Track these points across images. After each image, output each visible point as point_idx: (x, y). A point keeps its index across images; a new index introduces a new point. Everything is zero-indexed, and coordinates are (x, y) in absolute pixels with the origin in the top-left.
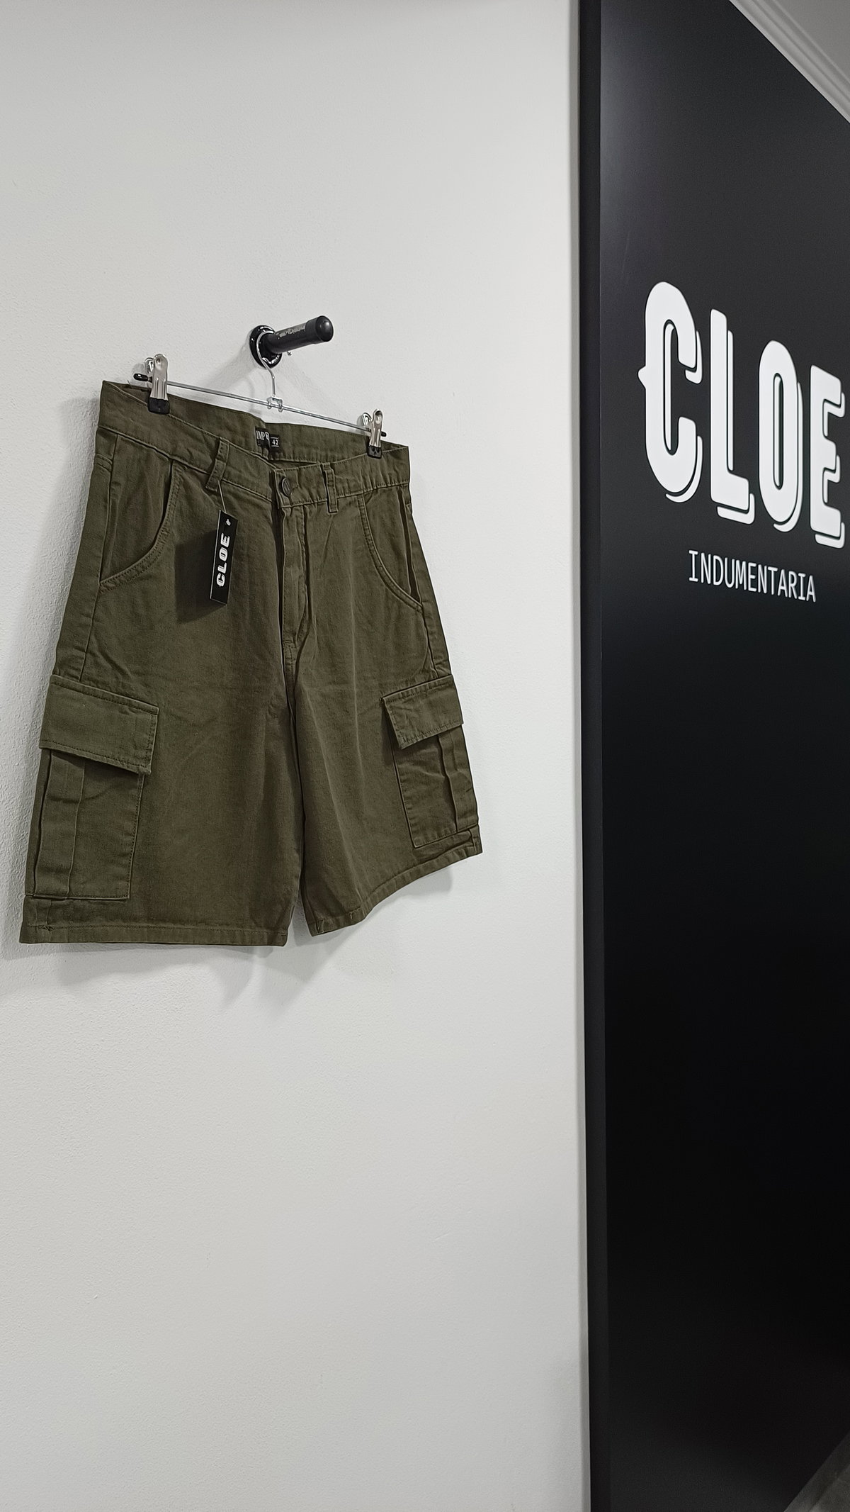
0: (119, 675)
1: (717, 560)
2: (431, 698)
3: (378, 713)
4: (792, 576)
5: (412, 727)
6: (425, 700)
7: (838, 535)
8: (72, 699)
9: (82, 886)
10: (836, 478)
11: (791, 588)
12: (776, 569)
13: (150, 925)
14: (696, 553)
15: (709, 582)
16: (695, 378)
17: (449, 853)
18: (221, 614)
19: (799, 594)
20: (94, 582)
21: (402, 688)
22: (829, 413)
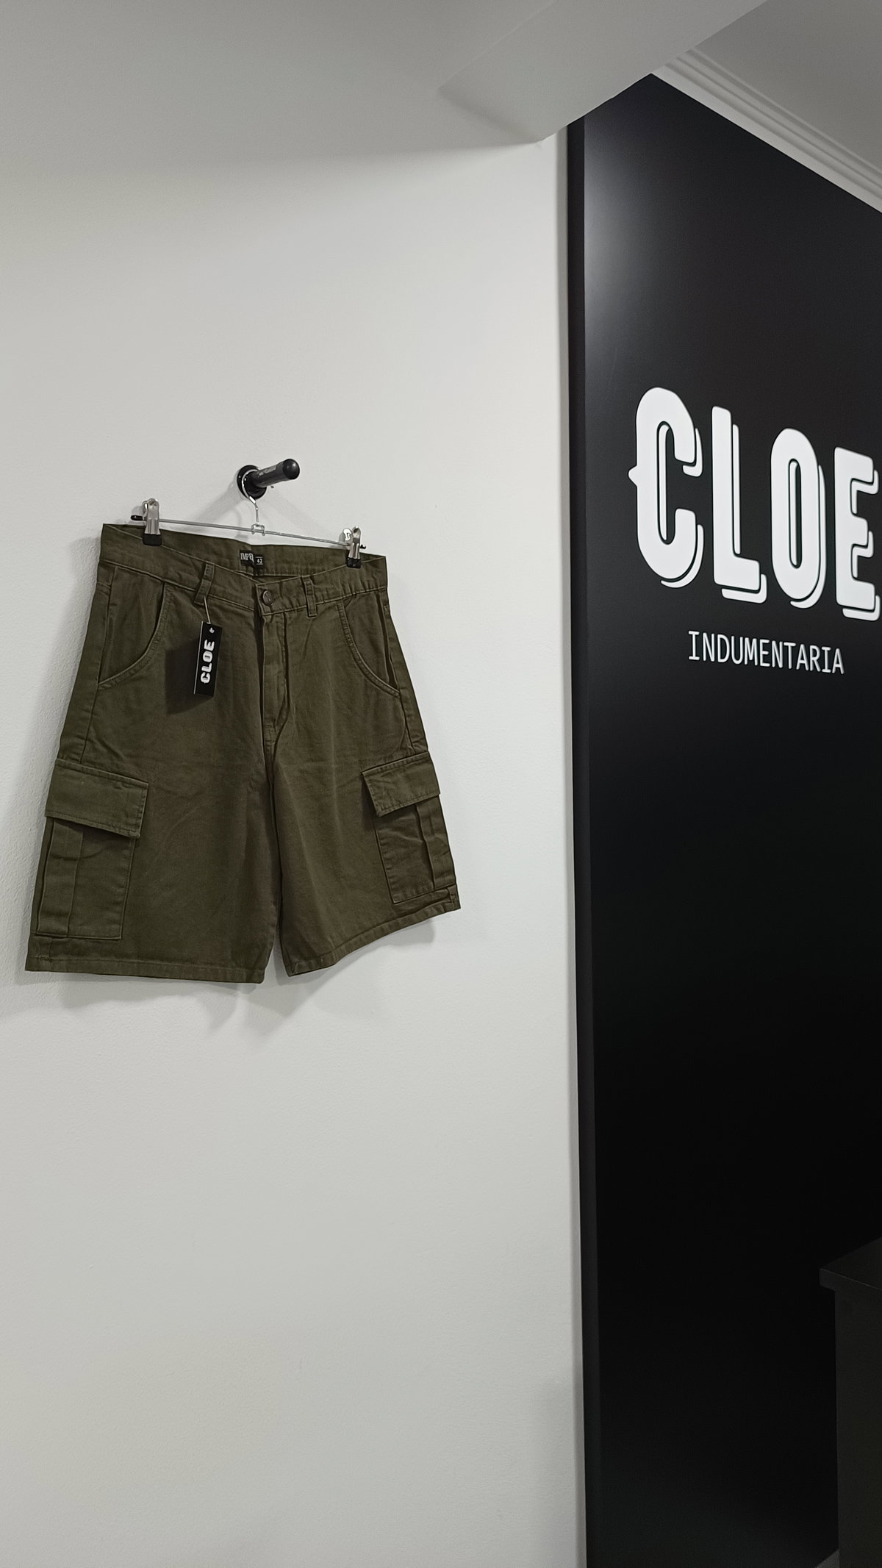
0: (114, 758)
1: (722, 639)
2: (409, 772)
3: (359, 785)
4: (814, 651)
5: (390, 797)
6: (403, 774)
7: (871, 608)
8: (73, 778)
9: (80, 927)
10: (868, 553)
11: (813, 661)
12: (794, 645)
13: (140, 961)
14: (697, 633)
15: (713, 659)
16: (696, 471)
17: (427, 909)
18: (209, 705)
19: (824, 668)
20: (93, 684)
21: (380, 764)
22: (858, 492)
